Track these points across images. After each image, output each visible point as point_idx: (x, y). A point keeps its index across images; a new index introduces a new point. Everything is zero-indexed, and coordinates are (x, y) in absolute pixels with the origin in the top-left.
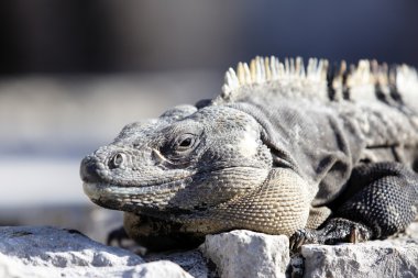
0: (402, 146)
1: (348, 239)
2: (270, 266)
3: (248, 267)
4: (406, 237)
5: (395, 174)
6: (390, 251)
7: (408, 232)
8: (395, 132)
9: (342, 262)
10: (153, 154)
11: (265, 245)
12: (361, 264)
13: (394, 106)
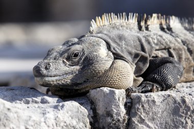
0: (172, 49)
1: (151, 91)
2: (117, 102)
3: (108, 103)
4: (176, 90)
5: (171, 62)
6: (169, 96)
7: (177, 87)
8: (169, 43)
9: (148, 101)
10: (63, 61)
11: (115, 94)
12: (157, 102)
13: (168, 33)
